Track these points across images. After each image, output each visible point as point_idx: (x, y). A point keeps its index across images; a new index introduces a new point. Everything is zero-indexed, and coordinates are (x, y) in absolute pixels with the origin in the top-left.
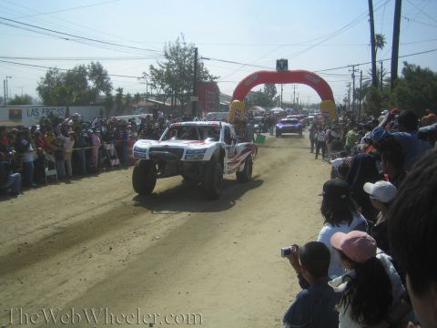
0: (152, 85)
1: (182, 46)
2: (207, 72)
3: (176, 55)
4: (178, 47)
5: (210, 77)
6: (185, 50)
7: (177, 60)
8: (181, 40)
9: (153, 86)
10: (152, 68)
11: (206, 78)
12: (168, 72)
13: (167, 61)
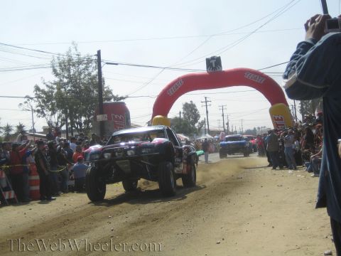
0: (38, 111)
1: (75, 59)
2: (110, 92)
3: (69, 70)
4: (70, 60)
5: (115, 98)
6: (80, 62)
7: (69, 77)
8: (73, 51)
9: (41, 112)
10: (37, 89)
11: (109, 99)
12: (59, 93)
13: (57, 79)
